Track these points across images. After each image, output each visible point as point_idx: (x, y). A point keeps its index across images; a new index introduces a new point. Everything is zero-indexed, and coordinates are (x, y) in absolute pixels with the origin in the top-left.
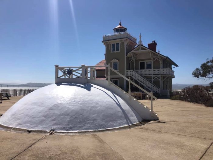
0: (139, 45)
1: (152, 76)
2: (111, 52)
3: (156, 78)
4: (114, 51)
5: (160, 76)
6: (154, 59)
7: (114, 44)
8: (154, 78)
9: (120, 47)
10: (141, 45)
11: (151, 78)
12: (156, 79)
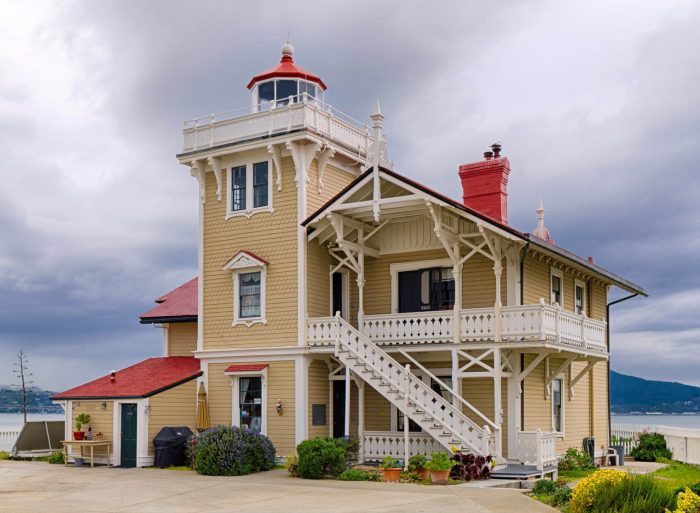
0: (371, 170)
1: (455, 352)
2: (229, 213)
3: (475, 361)
4: (243, 206)
5: (496, 350)
6: (464, 251)
7: (244, 169)
8: (462, 363)
9: (275, 186)
10: (381, 169)
11: (449, 364)
12: (476, 368)
